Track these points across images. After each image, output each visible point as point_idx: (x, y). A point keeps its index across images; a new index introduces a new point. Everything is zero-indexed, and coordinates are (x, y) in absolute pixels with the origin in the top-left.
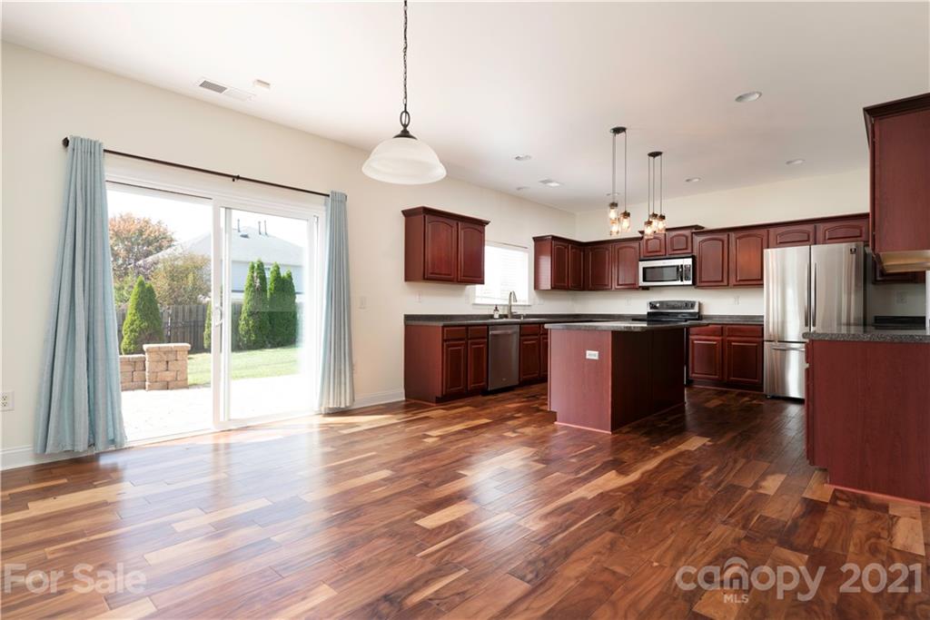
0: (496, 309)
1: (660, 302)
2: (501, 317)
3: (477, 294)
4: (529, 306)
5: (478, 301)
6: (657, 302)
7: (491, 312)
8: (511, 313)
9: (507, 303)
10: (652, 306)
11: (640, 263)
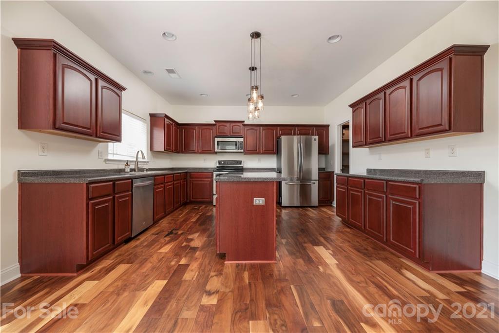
0: (127, 164)
1: (223, 161)
2: (132, 170)
3: (109, 152)
4: (148, 162)
5: (110, 157)
6: (222, 161)
7: (122, 166)
8: (138, 168)
9: (135, 159)
10: (220, 162)
11: (216, 138)
